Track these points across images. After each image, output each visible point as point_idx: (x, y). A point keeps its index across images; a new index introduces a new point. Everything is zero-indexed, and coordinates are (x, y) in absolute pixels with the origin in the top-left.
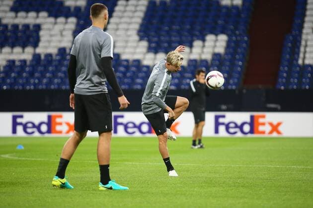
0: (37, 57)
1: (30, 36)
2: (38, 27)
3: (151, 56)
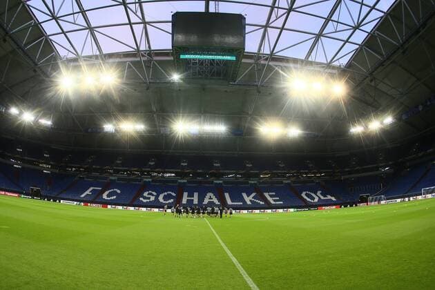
2: (150, 197)
3: (164, 202)
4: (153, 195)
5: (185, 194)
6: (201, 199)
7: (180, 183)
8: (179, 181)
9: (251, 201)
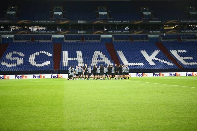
0: (17, 65)
1: (15, 62)
2: (16, 60)
3: (37, 65)
4: (19, 57)
5: (65, 54)
6: (87, 59)
7: (54, 39)
8: (53, 36)
9: (154, 61)
